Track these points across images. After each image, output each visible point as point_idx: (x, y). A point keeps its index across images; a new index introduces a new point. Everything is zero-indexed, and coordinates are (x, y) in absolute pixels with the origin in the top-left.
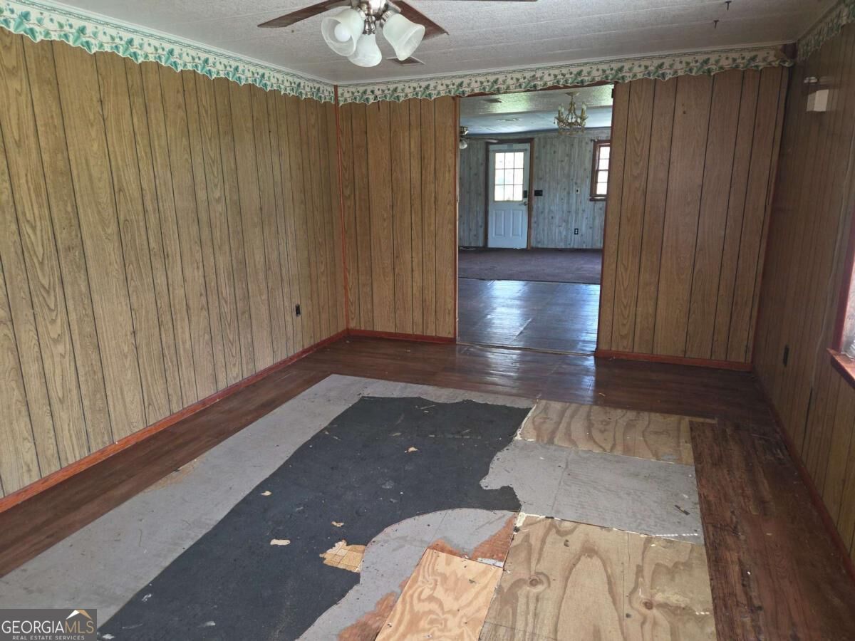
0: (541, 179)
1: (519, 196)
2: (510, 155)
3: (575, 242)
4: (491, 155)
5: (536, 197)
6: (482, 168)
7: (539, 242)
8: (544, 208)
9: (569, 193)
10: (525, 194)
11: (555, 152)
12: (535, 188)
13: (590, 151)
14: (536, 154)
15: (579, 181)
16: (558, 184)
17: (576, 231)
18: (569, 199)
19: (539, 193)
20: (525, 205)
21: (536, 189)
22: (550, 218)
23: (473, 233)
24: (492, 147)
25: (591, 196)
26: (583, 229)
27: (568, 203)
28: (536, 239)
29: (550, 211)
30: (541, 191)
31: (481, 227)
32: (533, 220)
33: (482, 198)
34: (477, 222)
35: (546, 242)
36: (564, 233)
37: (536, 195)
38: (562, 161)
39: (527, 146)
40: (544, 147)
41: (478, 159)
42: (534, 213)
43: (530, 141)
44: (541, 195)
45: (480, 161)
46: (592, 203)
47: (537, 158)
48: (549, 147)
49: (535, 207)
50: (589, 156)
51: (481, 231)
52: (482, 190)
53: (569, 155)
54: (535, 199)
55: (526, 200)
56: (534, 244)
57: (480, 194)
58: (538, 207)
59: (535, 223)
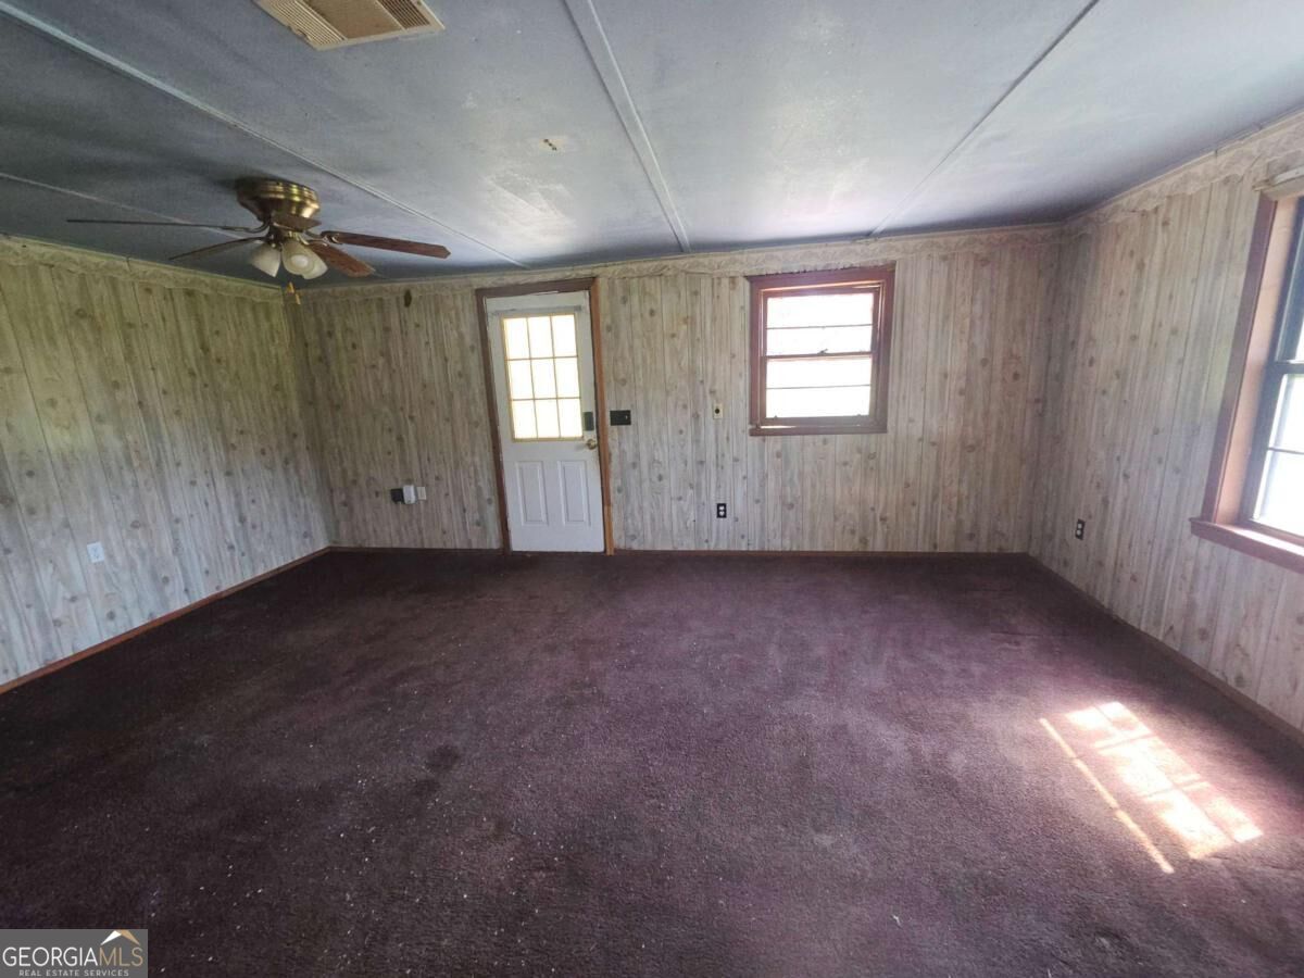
0: (624, 382)
1: (573, 427)
2: (539, 324)
3: (721, 537)
4: (492, 323)
5: (615, 428)
6: (474, 361)
7: (634, 537)
8: (637, 455)
9: (696, 417)
10: (588, 421)
11: (652, 313)
12: (611, 405)
13: (743, 308)
14: (605, 321)
15: (719, 387)
16: (667, 393)
17: (721, 510)
18: (697, 431)
19: (622, 418)
20: (592, 448)
21: (613, 409)
22: (655, 479)
23: (472, 516)
24: (492, 304)
25: (751, 423)
26: (737, 506)
27: (696, 441)
28: (625, 529)
29: (653, 462)
30: (628, 413)
31: (489, 501)
32: (614, 483)
33: (483, 434)
34: (479, 489)
35: (650, 538)
36: (692, 516)
37: (612, 424)
38: (673, 336)
39: (581, 298)
40: (624, 300)
41: (461, 336)
42: (614, 466)
43: (588, 284)
44: (628, 422)
45: (468, 340)
46: (757, 439)
47: (609, 329)
48: (635, 299)
49: (615, 452)
50: (740, 322)
51: (491, 511)
52: (481, 409)
53: (689, 320)
54: (614, 432)
55: (592, 435)
56: (620, 541)
57: (477, 424)
58: (623, 453)
59: (619, 491)
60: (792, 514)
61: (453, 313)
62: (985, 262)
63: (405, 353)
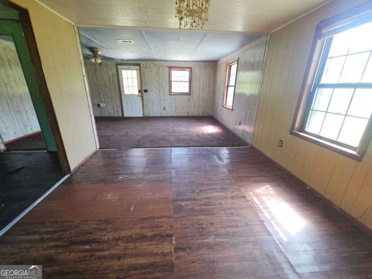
0: (146, 84)
1: (136, 92)
2: (129, 72)
3: (164, 114)
4: (119, 72)
5: (145, 93)
6: (116, 78)
7: (149, 114)
8: (149, 98)
9: (159, 91)
10: (139, 91)
11: (151, 71)
12: (144, 88)
13: (167, 72)
14: (142, 72)
15: (164, 86)
16: (154, 87)
17: (164, 109)
18: (160, 94)
19: (146, 91)
20: (140, 96)
21: (144, 89)
22: (152, 102)
23: (116, 110)
24: (119, 67)
25: (169, 93)
26: (167, 108)
27: (160, 96)
28: (147, 112)
29: (152, 99)
30: (147, 90)
31: (119, 107)
32: (145, 103)
33: (118, 93)
34: (117, 105)
35: (151, 114)
36: (159, 110)
37: (144, 92)
38: (155, 76)
39: (138, 67)
40: (146, 68)
41: (113, 73)
42: (145, 100)
43: (139, 65)
44: (147, 92)
45: (114, 74)
46: (170, 96)
47: (143, 74)
48: (148, 68)
49: (145, 98)
50: (167, 74)
51: (120, 109)
52: (117, 88)
53: (158, 73)
54: (144, 94)
55: (140, 94)
56: (146, 115)
57: (116, 91)
58: (146, 98)
59: (146, 105)
60: (176, 109)
61: (111, 68)
62: (205, 68)
63: (100, 75)
